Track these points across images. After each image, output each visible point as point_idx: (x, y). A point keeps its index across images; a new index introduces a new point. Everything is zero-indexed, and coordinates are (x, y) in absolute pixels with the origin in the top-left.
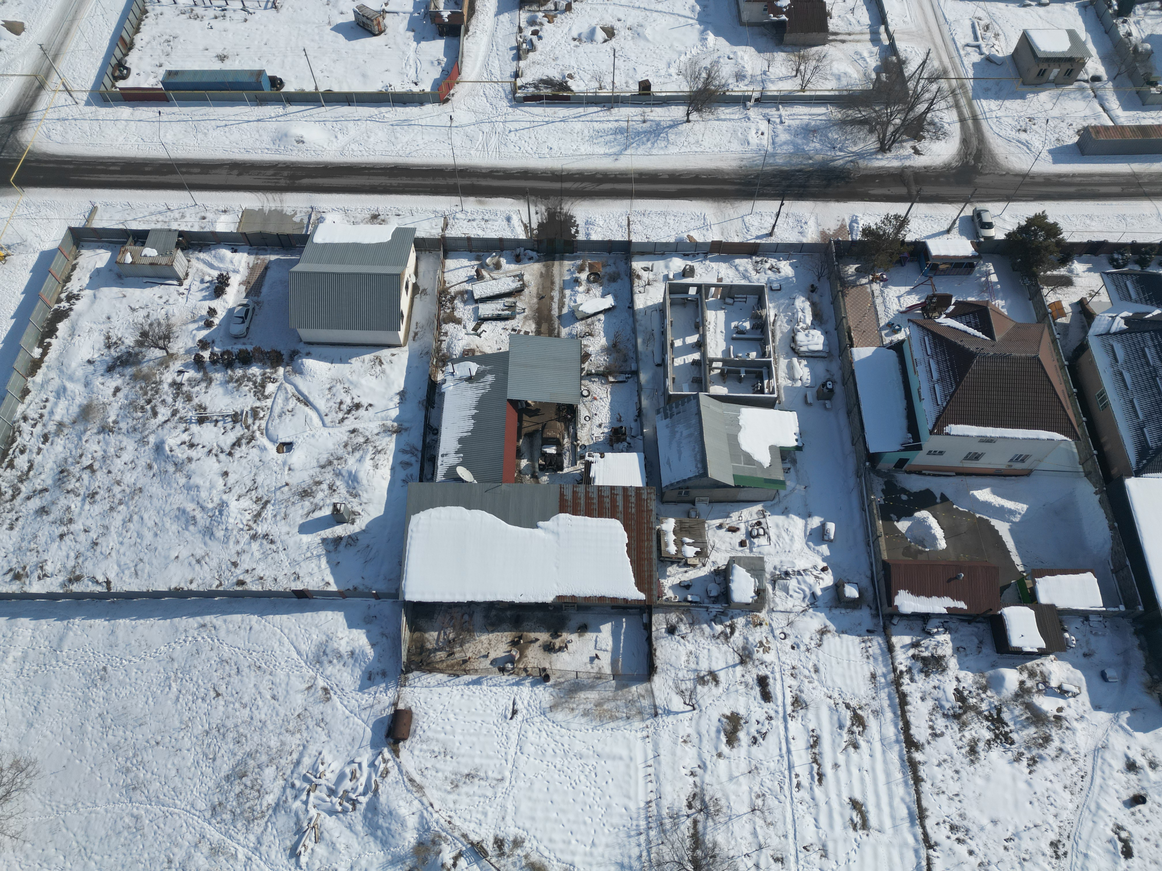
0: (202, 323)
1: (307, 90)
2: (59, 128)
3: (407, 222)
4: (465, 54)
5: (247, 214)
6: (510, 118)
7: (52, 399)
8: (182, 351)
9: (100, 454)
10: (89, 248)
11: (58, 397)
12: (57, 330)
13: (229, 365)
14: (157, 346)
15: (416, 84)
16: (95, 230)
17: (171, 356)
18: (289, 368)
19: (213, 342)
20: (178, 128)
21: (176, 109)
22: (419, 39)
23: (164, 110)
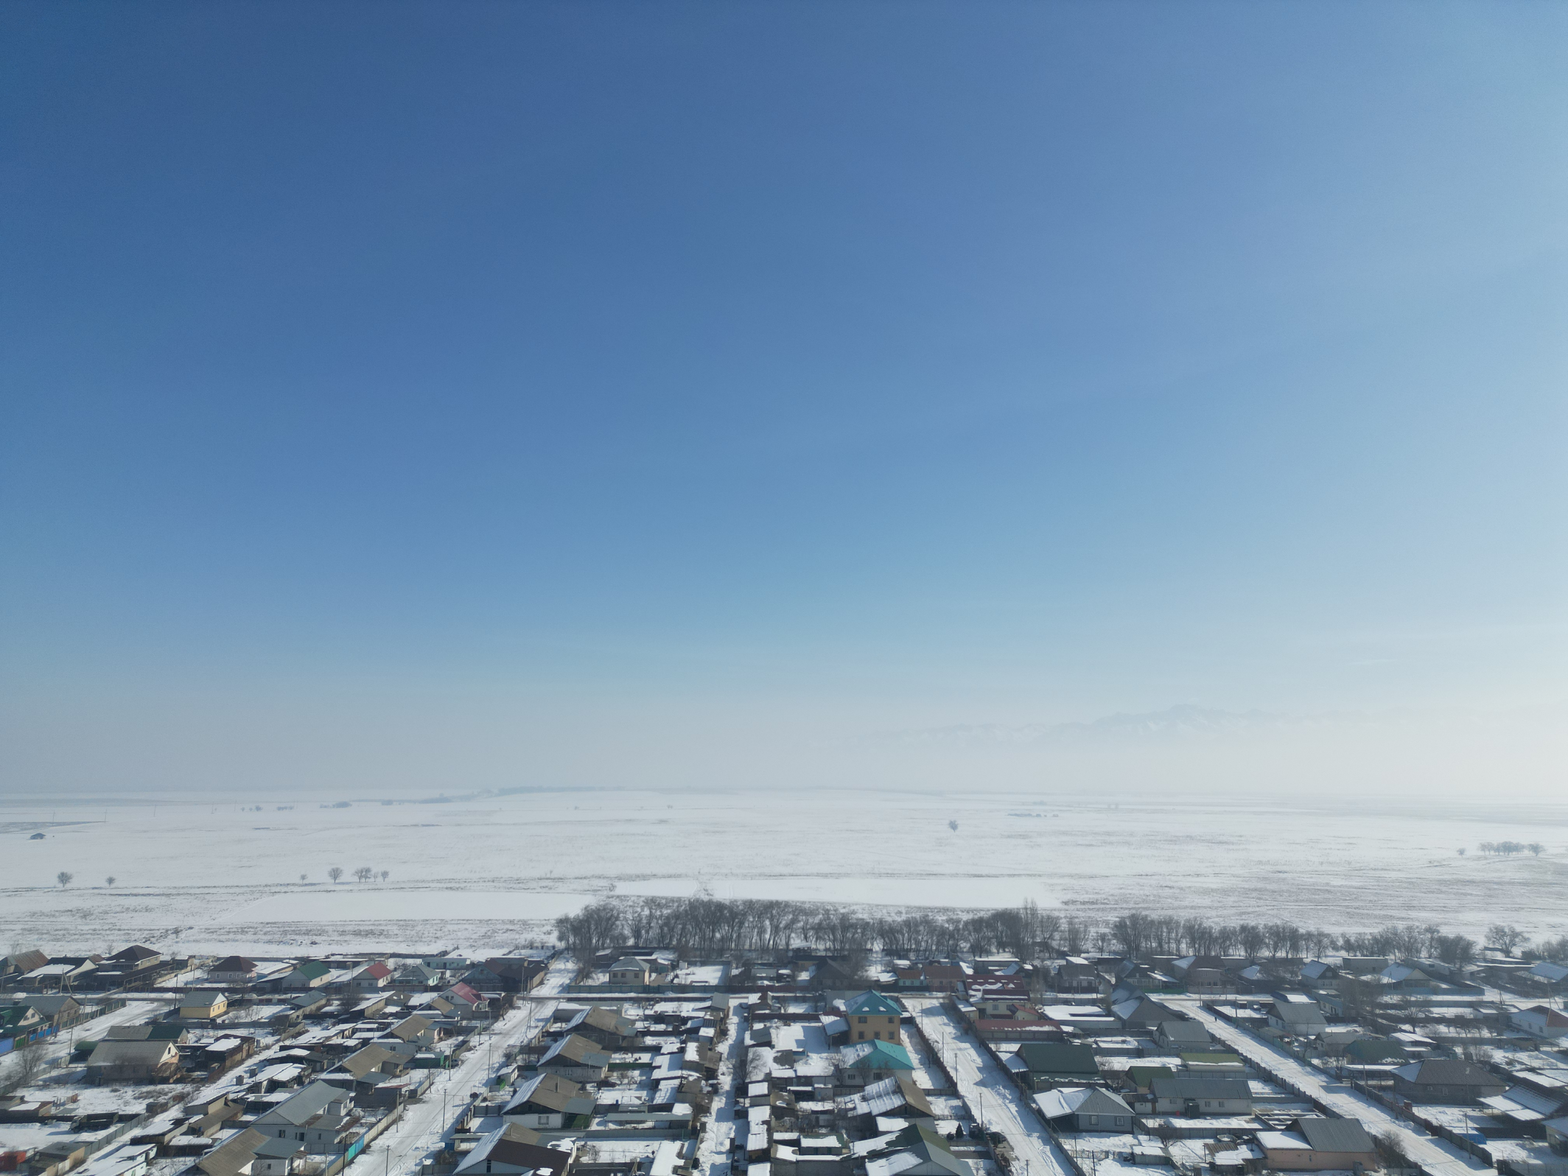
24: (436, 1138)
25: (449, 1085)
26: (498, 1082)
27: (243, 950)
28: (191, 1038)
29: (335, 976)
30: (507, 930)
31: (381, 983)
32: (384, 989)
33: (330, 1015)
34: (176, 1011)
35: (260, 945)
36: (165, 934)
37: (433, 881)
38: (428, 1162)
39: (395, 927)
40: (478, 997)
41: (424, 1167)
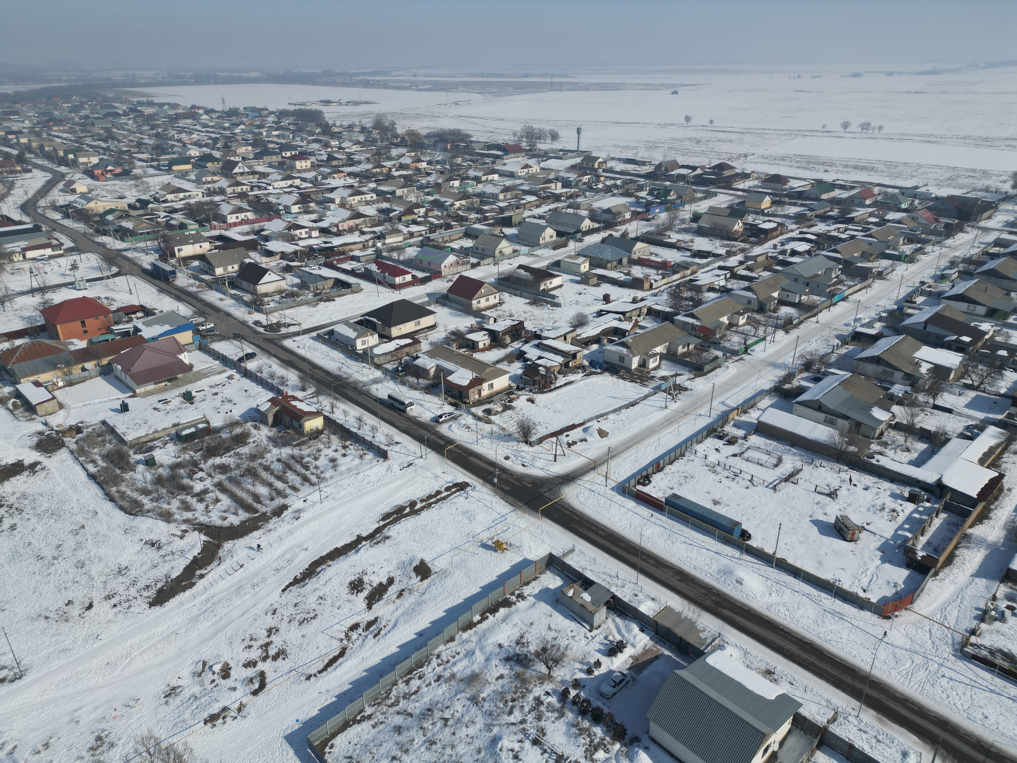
0: (585, 668)
1: (766, 551)
2: (587, 494)
3: (797, 695)
4: (925, 591)
5: (667, 610)
6: (949, 664)
7: (462, 654)
8: (559, 679)
9: (458, 715)
10: (552, 572)
11: (466, 656)
12: (498, 611)
13: (583, 713)
14: (546, 664)
15: (864, 591)
16: (564, 564)
17: (549, 677)
18: (624, 749)
19: (584, 687)
20: (658, 530)
21: (664, 518)
22: (884, 560)
23: (656, 515)
24: (892, 302)
25: (906, 273)
26: (942, 278)
27: (783, 171)
28: (750, 219)
29: (837, 193)
30: (969, 176)
31: (868, 202)
32: (869, 206)
33: (832, 217)
34: (743, 203)
35: (793, 169)
36: (739, 157)
37: (915, 135)
38: (884, 315)
39: (883, 166)
40: (937, 221)
41: (881, 317)
